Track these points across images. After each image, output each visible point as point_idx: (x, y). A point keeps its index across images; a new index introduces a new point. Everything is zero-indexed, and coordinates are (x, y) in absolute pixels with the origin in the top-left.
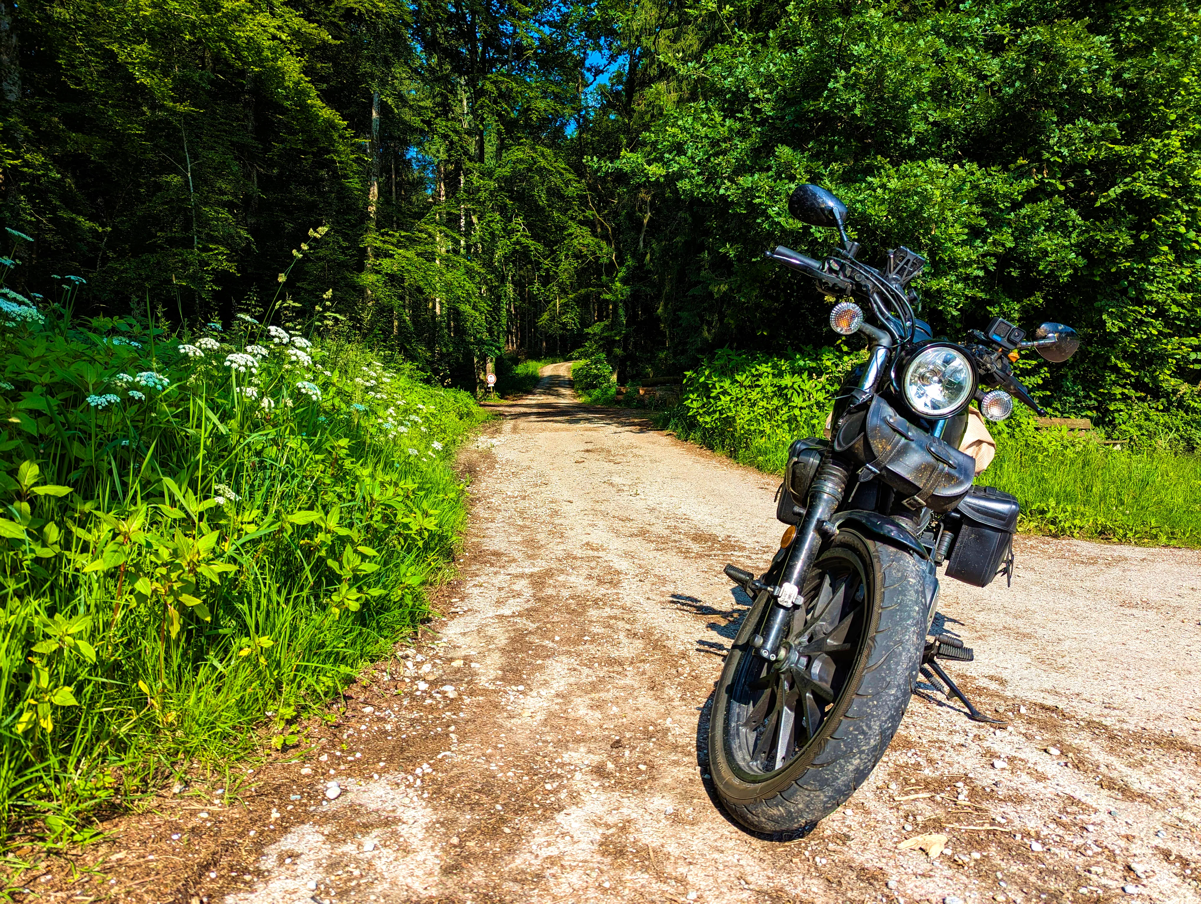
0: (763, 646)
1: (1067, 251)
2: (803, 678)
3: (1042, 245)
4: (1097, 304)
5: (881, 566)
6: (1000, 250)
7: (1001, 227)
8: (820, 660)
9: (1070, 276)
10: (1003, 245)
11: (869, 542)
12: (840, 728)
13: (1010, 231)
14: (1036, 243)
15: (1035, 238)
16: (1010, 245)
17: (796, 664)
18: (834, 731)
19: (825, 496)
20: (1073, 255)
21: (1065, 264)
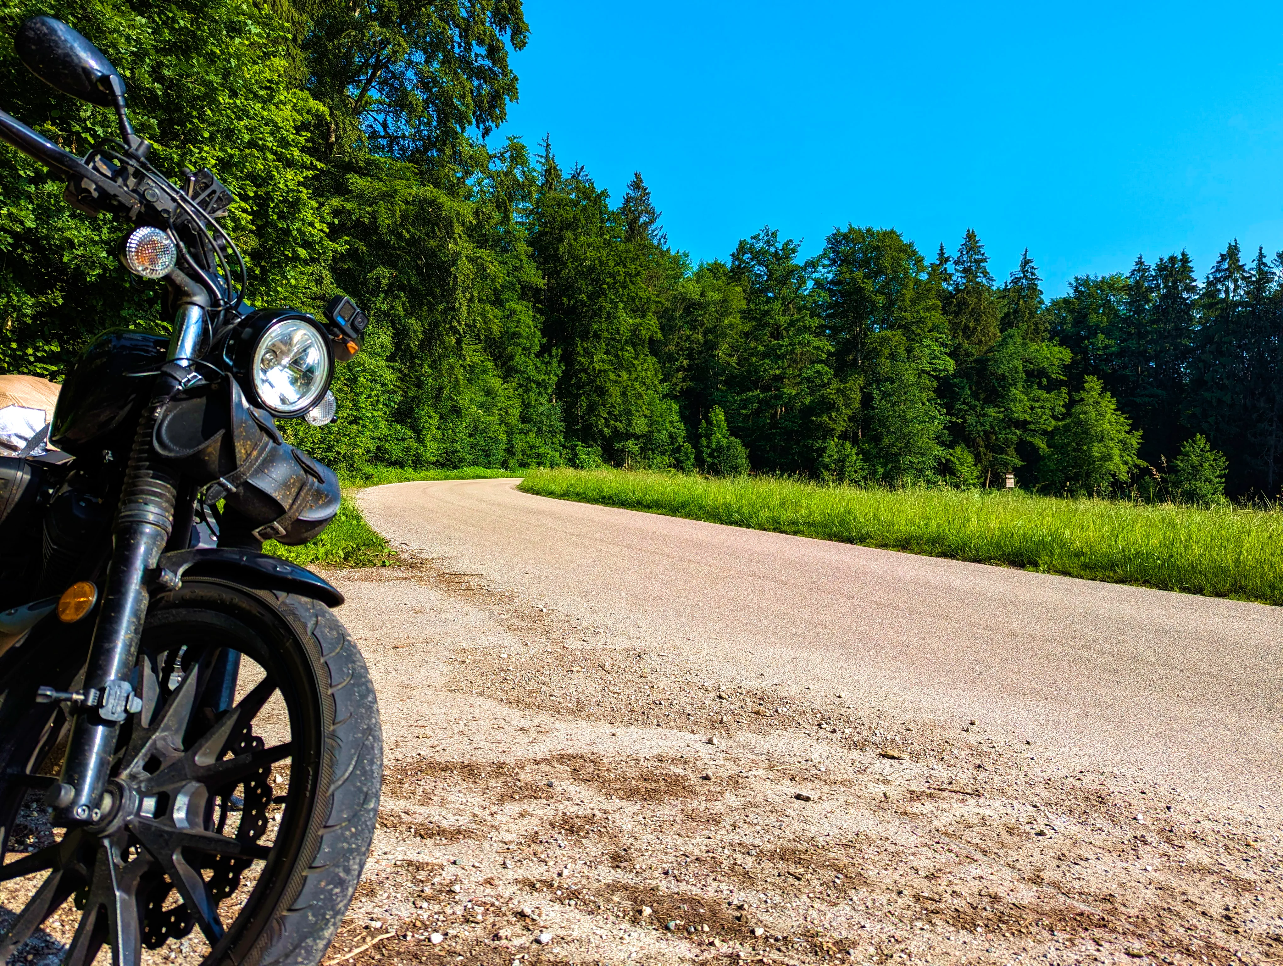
0: (74, 802)
1: (97, 247)
2: (160, 834)
3: (67, 234)
4: (124, 313)
5: (305, 626)
6: (18, 228)
7: (18, 198)
8: (185, 794)
9: (98, 275)
10: (22, 223)
11: (262, 594)
12: (306, 890)
13: (30, 207)
14: (61, 230)
15: (60, 224)
16: (30, 224)
17: (138, 814)
18: (295, 900)
19: (148, 529)
20: (104, 254)
21: (94, 262)
